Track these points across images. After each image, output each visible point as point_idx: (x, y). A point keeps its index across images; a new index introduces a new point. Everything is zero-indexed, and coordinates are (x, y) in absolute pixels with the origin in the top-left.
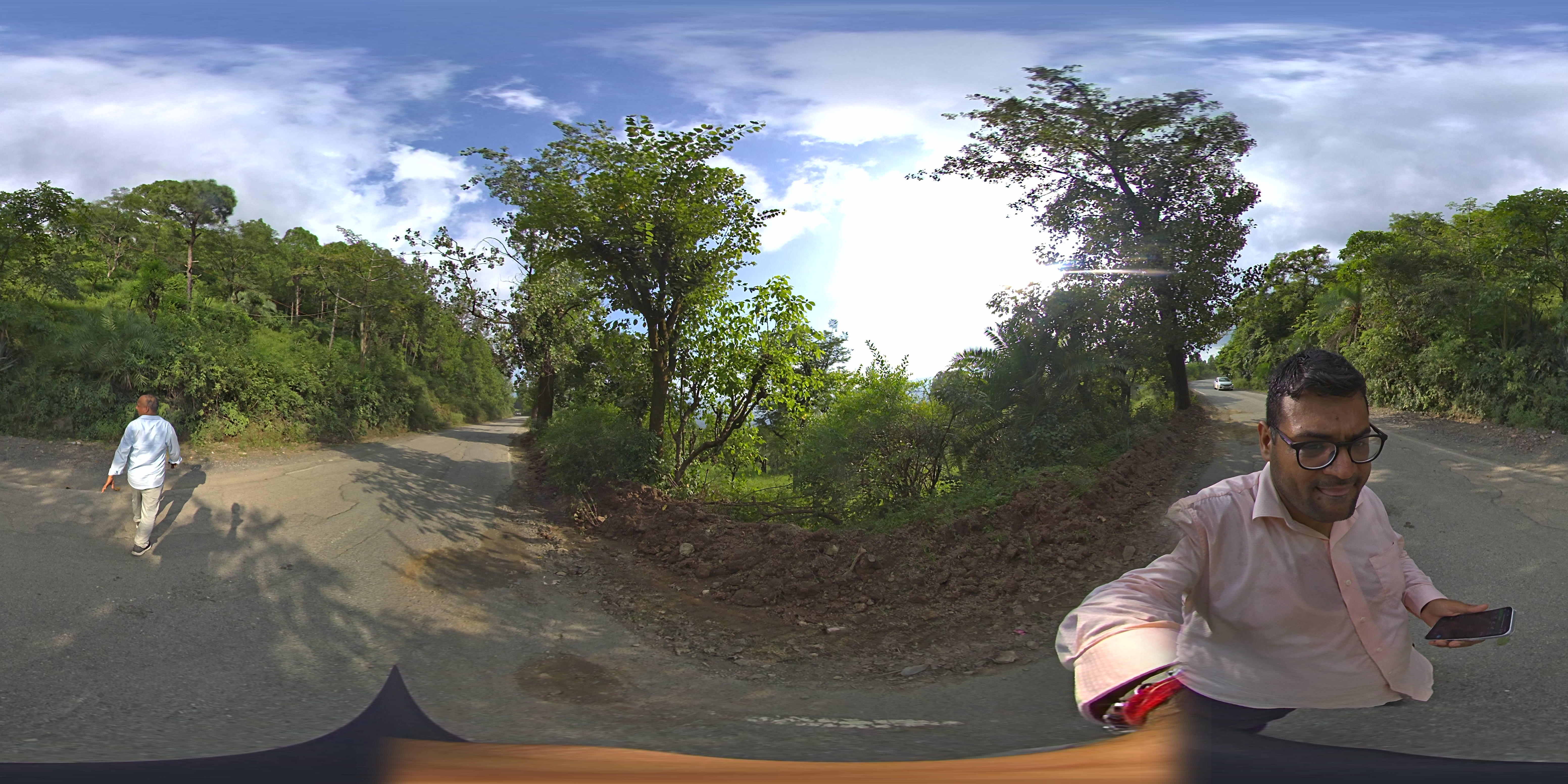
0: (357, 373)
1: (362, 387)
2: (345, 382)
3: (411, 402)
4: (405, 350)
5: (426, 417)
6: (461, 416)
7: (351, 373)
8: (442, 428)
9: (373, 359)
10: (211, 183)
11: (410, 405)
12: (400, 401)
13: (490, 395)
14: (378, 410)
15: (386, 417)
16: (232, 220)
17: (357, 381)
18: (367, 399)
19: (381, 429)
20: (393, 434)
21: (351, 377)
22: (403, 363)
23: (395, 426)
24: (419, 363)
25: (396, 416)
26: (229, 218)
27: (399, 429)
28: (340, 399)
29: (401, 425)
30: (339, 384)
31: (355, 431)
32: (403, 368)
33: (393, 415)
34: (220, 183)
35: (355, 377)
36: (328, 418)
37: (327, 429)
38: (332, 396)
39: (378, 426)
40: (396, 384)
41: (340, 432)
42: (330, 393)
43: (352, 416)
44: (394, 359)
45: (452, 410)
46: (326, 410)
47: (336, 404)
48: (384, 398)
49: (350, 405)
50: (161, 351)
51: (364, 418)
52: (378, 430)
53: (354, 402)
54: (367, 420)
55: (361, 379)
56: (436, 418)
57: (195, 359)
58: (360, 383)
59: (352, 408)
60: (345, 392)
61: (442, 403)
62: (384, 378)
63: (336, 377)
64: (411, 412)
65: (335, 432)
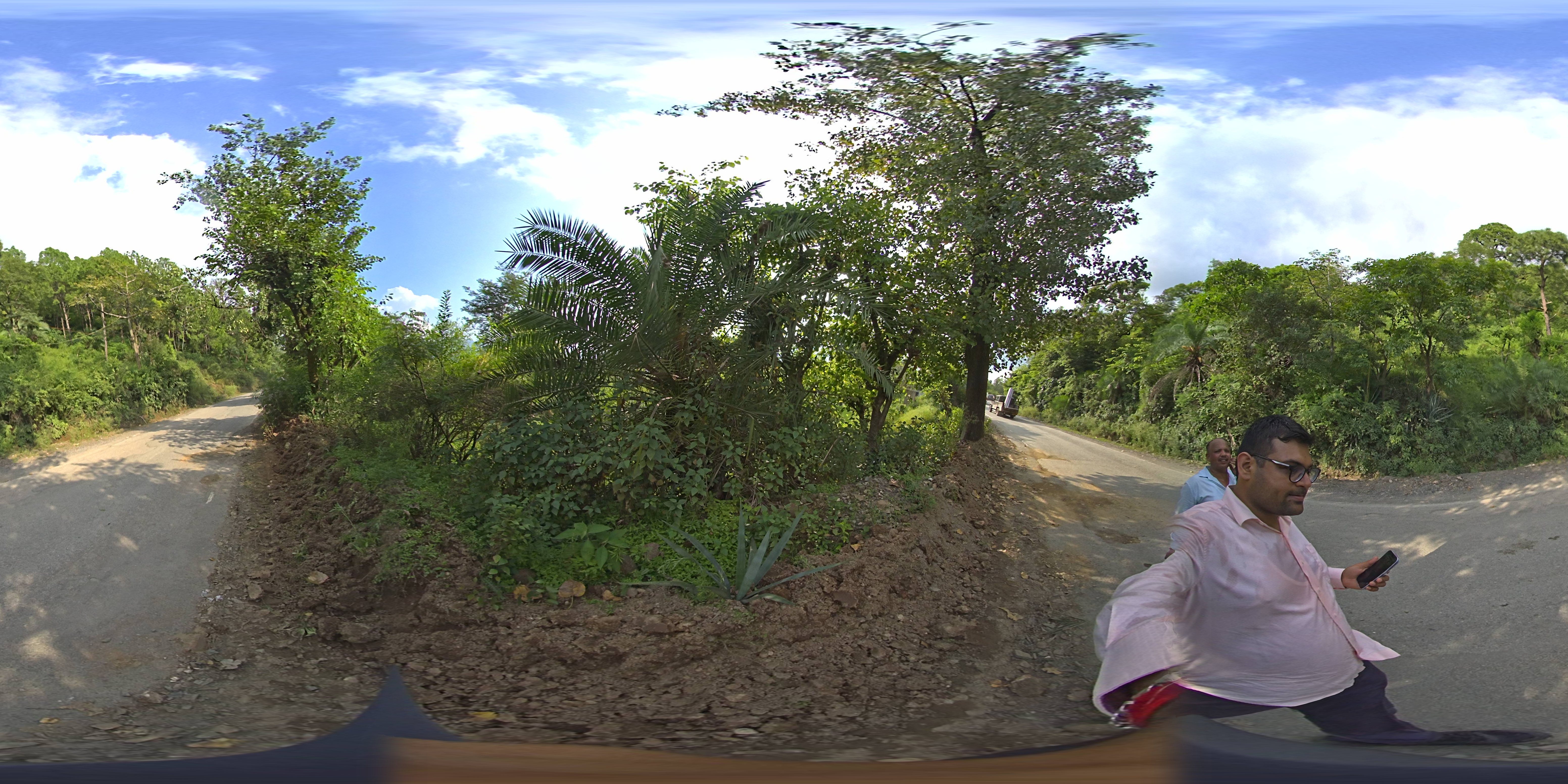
0: (136, 371)
1: (143, 381)
2: (129, 380)
3: (186, 384)
4: (173, 339)
5: (203, 394)
6: (233, 387)
7: (132, 372)
8: (217, 400)
9: (146, 354)
11: (186, 387)
12: (176, 385)
15: (168, 401)
17: (138, 378)
19: (166, 411)
20: (176, 412)
22: (173, 351)
23: (177, 406)
24: (187, 348)
25: (175, 399)
27: (180, 407)
28: (128, 394)
30: (125, 383)
31: (146, 416)
32: (174, 357)
35: (135, 374)
38: (122, 393)
40: (170, 373)
41: (134, 418)
42: (119, 392)
43: (140, 405)
44: (164, 350)
45: (226, 384)
46: (119, 404)
47: (126, 399)
48: (162, 386)
51: (150, 405)
52: (163, 412)
53: (140, 394)
54: (153, 406)
55: (141, 375)
56: (211, 394)
58: (141, 378)
60: (131, 388)
62: (158, 370)
63: (121, 378)
64: (187, 393)
65: (131, 421)
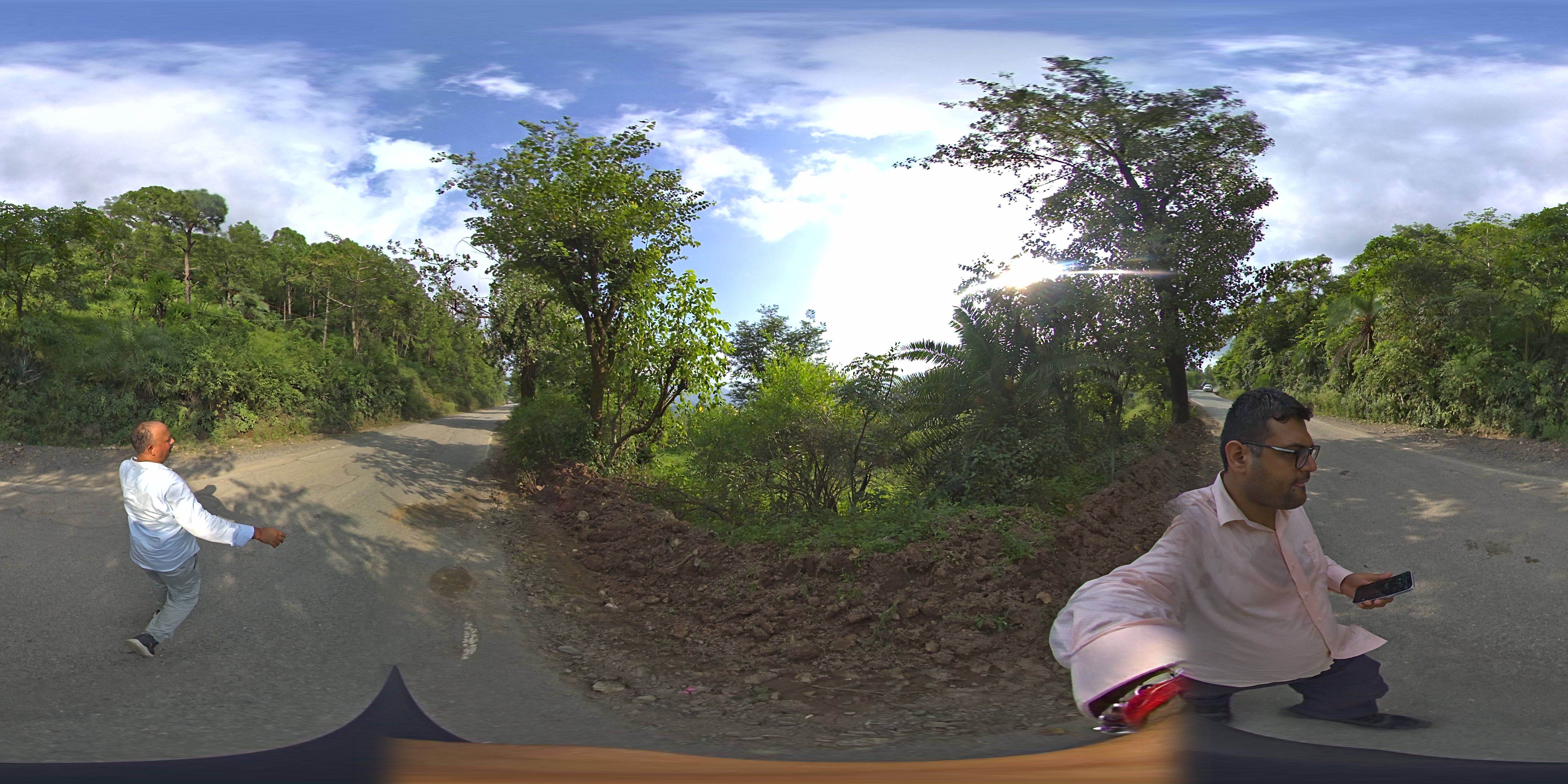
0: (351, 369)
1: (356, 382)
2: (341, 378)
3: (403, 393)
4: (396, 343)
5: (419, 407)
6: (452, 405)
7: (346, 369)
8: (434, 417)
9: (366, 353)
10: (203, 192)
11: (402, 396)
12: (392, 393)
13: (482, 383)
14: (372, 402)
15: (381, 408)
16: (224, 227)
17: (352, 377)
18: (362, 392)
19: (376, 420)
20: (387, 424)
21: (346, 373)
22: (395, 356)
23: (389, 416)
24: (411, 355)
25: (390, 407)
26: (221, 226)
27: (392, 419)
28: (337, 394)
29: (395, 415)
30: (335, 380)
31: (353, 422)
32: (395, 362)
33: (387, 406)
34: (211, 192)
35: (349, 372)
36: (327, 412)
37: (327, 421)
38: (330, 391)
39: (373, 417)
40: (388, 378)
41: (339, 424)
42: (327, 389)
43: (348, 409)
44: (385, 352)
45: (444, 400)
46: (324, 403)
47: (334, 399)
48: (377, 390)
49: (347, 399)
50: (178, 360)
51: (360, 410)
52: (373, 420)
53: (350, 396)
54: (363, 412)
55: (355, 375)
56: (428, 408)
57: (208, 365)
58: (354, 378)
59: (348, 401)
60: (341, 387)
61: (434, 393)
62: (376, 372)
63: (332, 374)
64: (403, 403)
65: (334, 424)
